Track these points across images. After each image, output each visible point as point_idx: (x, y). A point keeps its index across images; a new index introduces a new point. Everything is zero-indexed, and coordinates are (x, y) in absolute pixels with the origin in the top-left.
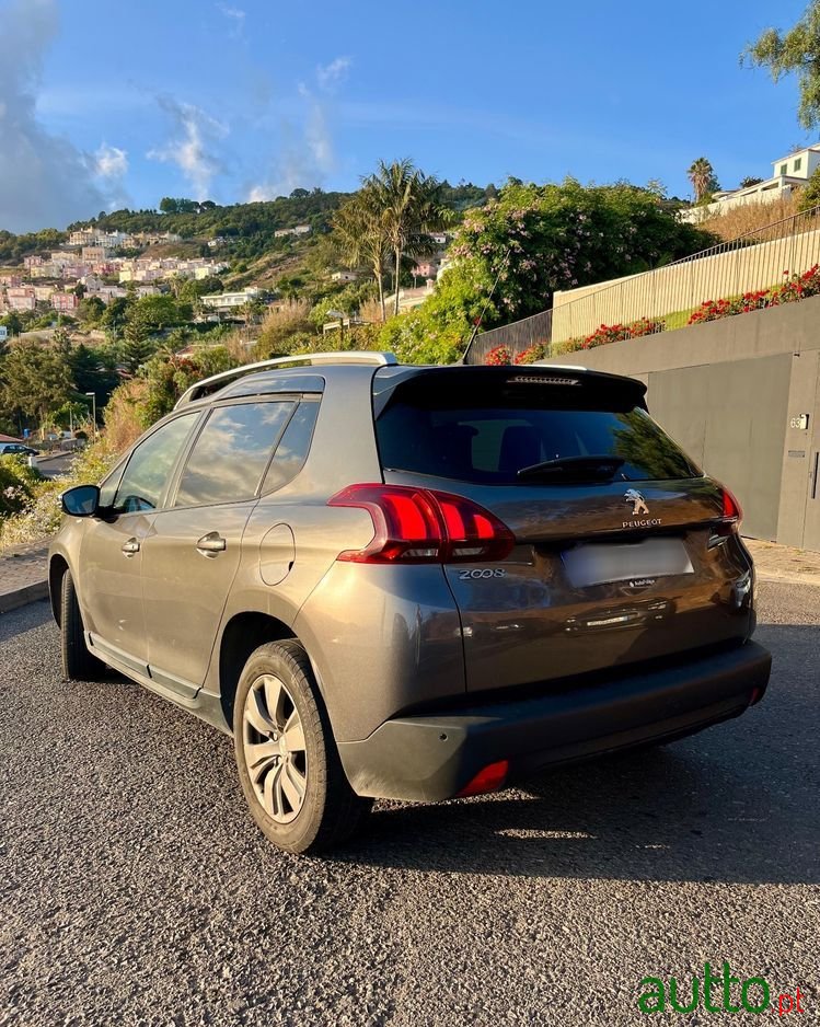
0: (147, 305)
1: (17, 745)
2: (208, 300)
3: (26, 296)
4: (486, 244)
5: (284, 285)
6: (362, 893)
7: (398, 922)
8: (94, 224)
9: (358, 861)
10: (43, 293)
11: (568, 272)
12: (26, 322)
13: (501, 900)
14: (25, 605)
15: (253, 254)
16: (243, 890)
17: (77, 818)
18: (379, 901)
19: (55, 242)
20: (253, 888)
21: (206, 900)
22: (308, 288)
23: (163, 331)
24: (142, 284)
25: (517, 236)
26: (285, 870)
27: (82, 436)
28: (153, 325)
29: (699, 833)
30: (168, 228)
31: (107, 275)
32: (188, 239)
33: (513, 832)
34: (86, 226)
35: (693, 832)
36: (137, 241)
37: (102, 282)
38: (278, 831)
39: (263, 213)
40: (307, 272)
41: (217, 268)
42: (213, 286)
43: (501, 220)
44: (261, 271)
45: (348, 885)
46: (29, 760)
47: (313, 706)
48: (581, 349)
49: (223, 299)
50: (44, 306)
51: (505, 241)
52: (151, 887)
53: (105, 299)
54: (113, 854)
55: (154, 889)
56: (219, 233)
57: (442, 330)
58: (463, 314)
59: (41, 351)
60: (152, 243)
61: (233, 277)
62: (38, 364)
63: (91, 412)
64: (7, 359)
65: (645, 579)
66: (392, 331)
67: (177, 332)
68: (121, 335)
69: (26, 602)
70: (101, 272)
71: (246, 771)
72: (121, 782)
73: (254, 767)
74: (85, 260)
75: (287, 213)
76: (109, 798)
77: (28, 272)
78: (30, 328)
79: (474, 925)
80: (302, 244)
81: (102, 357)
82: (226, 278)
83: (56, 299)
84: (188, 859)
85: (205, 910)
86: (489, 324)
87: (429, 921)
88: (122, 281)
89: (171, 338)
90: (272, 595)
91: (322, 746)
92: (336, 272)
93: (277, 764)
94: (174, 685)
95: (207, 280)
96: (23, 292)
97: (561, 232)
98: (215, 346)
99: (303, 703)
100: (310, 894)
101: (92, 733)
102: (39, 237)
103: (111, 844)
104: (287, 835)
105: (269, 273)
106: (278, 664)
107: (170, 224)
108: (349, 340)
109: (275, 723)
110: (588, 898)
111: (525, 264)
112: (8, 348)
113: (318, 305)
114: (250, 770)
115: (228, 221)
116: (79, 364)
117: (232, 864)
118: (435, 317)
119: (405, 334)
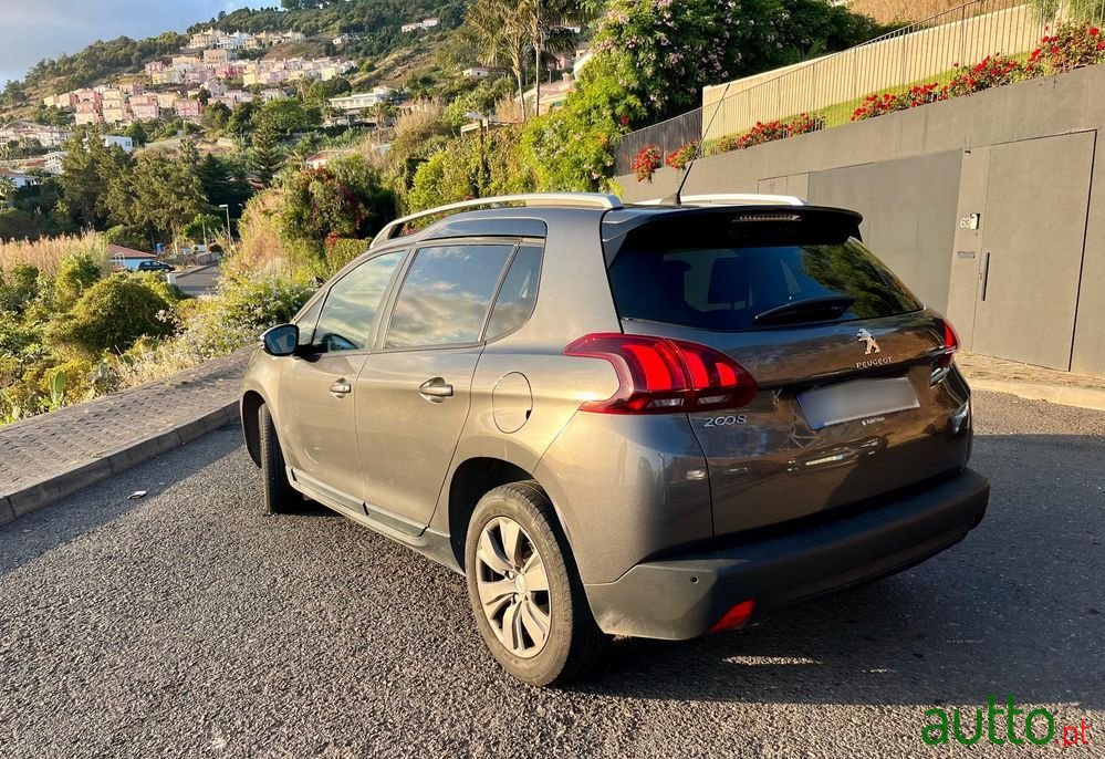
0: (273, 110)
1: (239, 582)
2: (337, 102)
3: (149, 104)
4: (631, 37)
5: (414, 83)
6: (609, 722)
7: (650, 751)
8: (214, 25)
9: (597, 691)
10: (167, 100)
11: (718, 64)
12: (151, 132)
13: (743, 727)
14: (203, 435)
15: (380, 51)
16: (494, 723)
17: (319, 654)
18: (627, 731)
19: (175, 46)
20: (504, 721)
21: (463, 733)
22: (439, 86)
23: (291, 137)
24: (267, 87)
25: (663, 28)
26: (530, 701)
27: (216, 249)
28: (281, 131)
29: (920, 656)
30: (290, 26)
31: (230, 79)
32: (312, 38)
33: (740, 660)
34: (205, 27)
35: (915, 655)
36: (259, 41)
37: (226, 87)
38: (519, 665)
39: (388, 7)
40: (437, 69)
41: (344, 68)
42: (340, 87)
43: (647, 10)
44: (389, 70)
45: (594, 715)
46: (256, 597)
47: (556, 548)
48: (736, 148)
49: (352, 101)
50: (168, 114)
51: (651, 34)
52: (407, 720)
53: (230, 104)
54: (363, 690)
55: (411, 723)
56: (344, 30)
57: (587, 131)
58: (609, 113)
59: (169, 162)
60: (275, 42)
61: (361, 77)
62: (166, 176)
63: (226, 225)
64: (135, 172)
65: (876, 416)
66: (535, 133)
67: (306, 138)
68: (249, 141)
69: (203, 431)
70: (224, 76)
71: (481, 607)
72: (350, 618)
73: (489, 604)
74: (206, 64)
75: (414, 6)
76: (343, 633)
77: (149, 78)
78: (156, 138)
79: (723, 752)
80: (431, 39)
81: (232, 166)
82: (353, 78)
83: (179, 106)
84: (435, 693)
85: (464, 743)
86: (636, 124)
87: (679, 749)
88: (246, 84)
89: (300, 143)
90: (508, 442)
91: (567, 587)
92: (467, 68)
93: (515, 602)
94: (396, 524)
95: (334, 80)
96: (145, 100)
97: (709, 20)
98: (350, 152)
99: (544, 544)
100: (560, 725)
101: (308, 568)
102: (159, 41)
103: (358, 680)
104: (530, 670)
105: (398, 71)
106: (515, 507)
107: (293, 22)
108: (489, 143)
109: (512, 562)
110: (826, 723)
111: (672, 58)
112: (135, 160)
113: (451, 105)
114: (485, 607)
115: (352, 16)
116: (209, 175)
117: (479, 697)
118: (580, 117)
119: (548, 135)
